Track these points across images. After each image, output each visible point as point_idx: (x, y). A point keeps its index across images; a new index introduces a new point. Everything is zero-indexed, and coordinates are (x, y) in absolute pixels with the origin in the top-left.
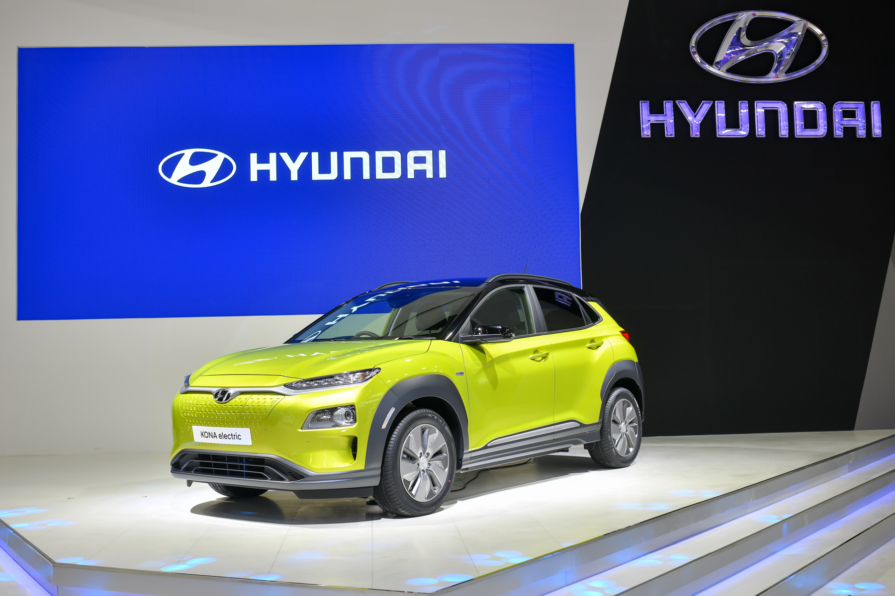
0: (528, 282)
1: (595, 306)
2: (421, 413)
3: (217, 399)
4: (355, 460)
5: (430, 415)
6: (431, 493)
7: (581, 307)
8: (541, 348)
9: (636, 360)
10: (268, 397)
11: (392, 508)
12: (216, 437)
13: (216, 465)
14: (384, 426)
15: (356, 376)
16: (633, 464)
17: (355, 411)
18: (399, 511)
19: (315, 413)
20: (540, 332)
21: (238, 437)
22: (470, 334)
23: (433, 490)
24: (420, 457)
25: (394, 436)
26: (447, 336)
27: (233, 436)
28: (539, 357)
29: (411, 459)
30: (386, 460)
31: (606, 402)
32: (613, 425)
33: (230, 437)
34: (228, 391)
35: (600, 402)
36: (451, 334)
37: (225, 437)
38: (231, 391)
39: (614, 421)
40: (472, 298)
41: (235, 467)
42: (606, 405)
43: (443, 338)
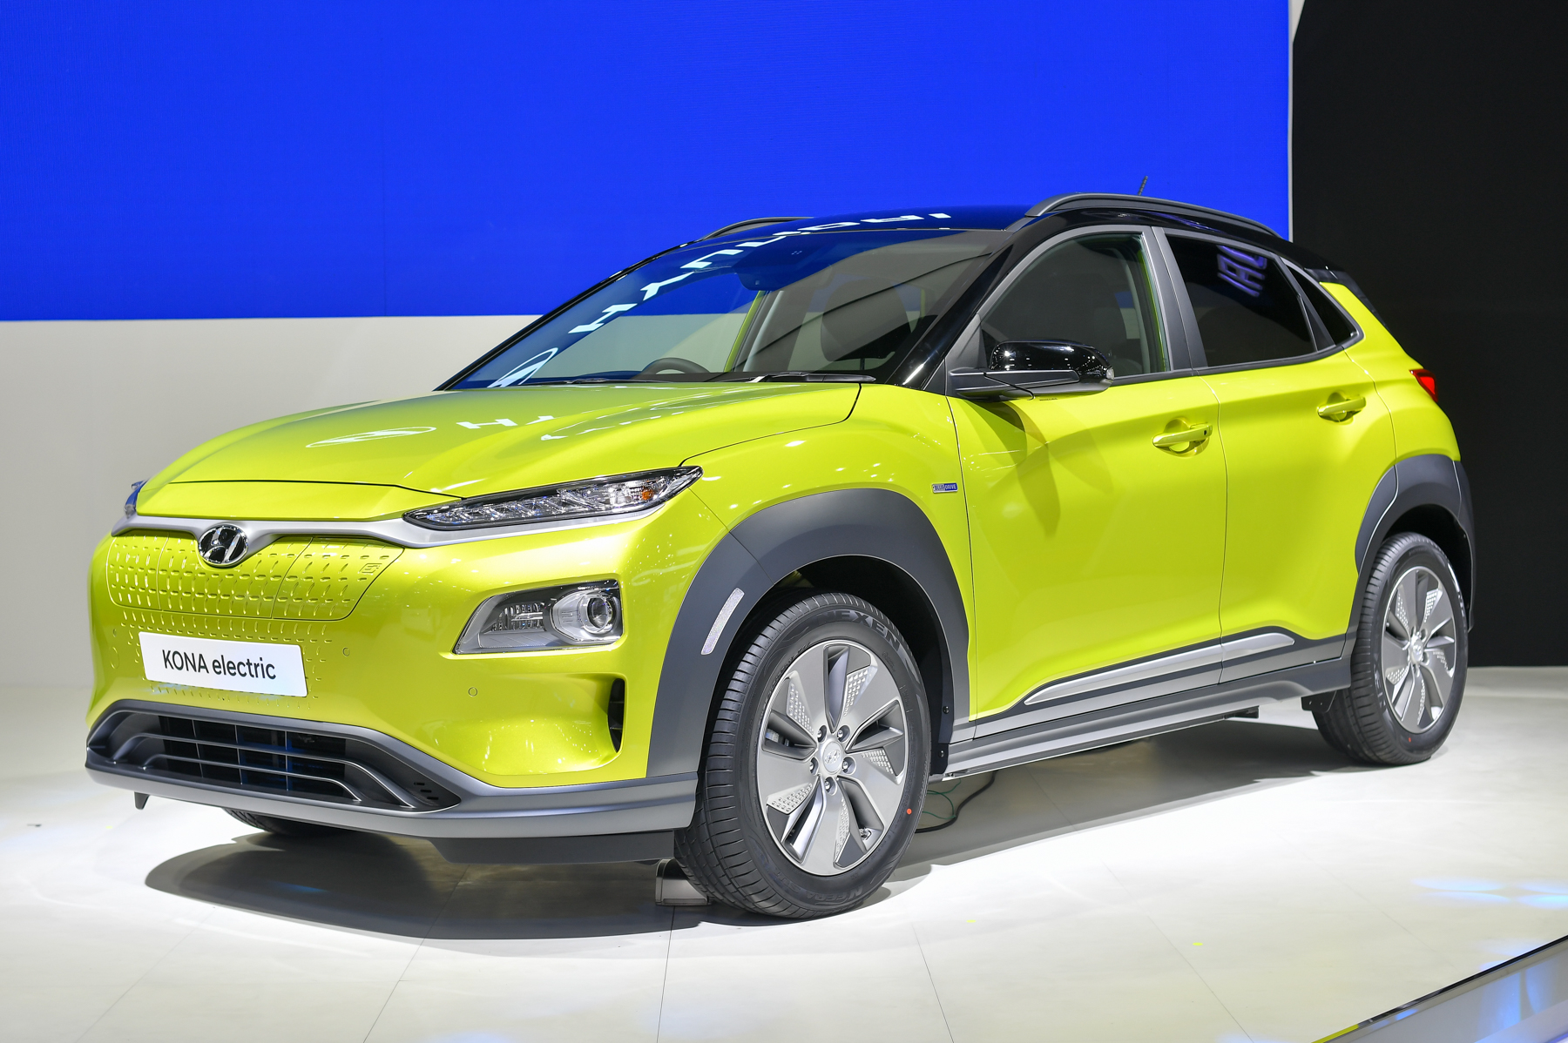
0: (1151, 219)
1: (1342, 295)
2: (825, 608)
3: (208, 554)
4: (617, 749)
5: (852, 612)
6: (852, 849)
7: (1302, 297)
8: (1187, 414)
9: (1454, 454)
10: (355, 551)
11: (731, 894)
12: (205, 667)
13: (208, 753)
14: (709, 646)
15: (626, 492)
16: (1440, 754)
17: (619, 598)
18: (754, 903)
19: (495, 603)
20: (1186, 366)
21: (267, 670)
22: (978, 368)
23: (857, 838)
24: (820, 740)
25: (739, 676)
26: (909, 372)
27: (252, 667)
28: (1182, 439)
29: (792, 745)
30: (713, 750)
31: (1371, 576)
32: (1387, 642)
33: (244, 669)
34: (239, 531)
35: (1354, 576)
36: (921, 367)
37: (231, 668)
38: (248, 531)
39: (1390, 630)
40: (983, 265)
41: (265, 760)
42: (1369, 583)
43: (897, 381)
